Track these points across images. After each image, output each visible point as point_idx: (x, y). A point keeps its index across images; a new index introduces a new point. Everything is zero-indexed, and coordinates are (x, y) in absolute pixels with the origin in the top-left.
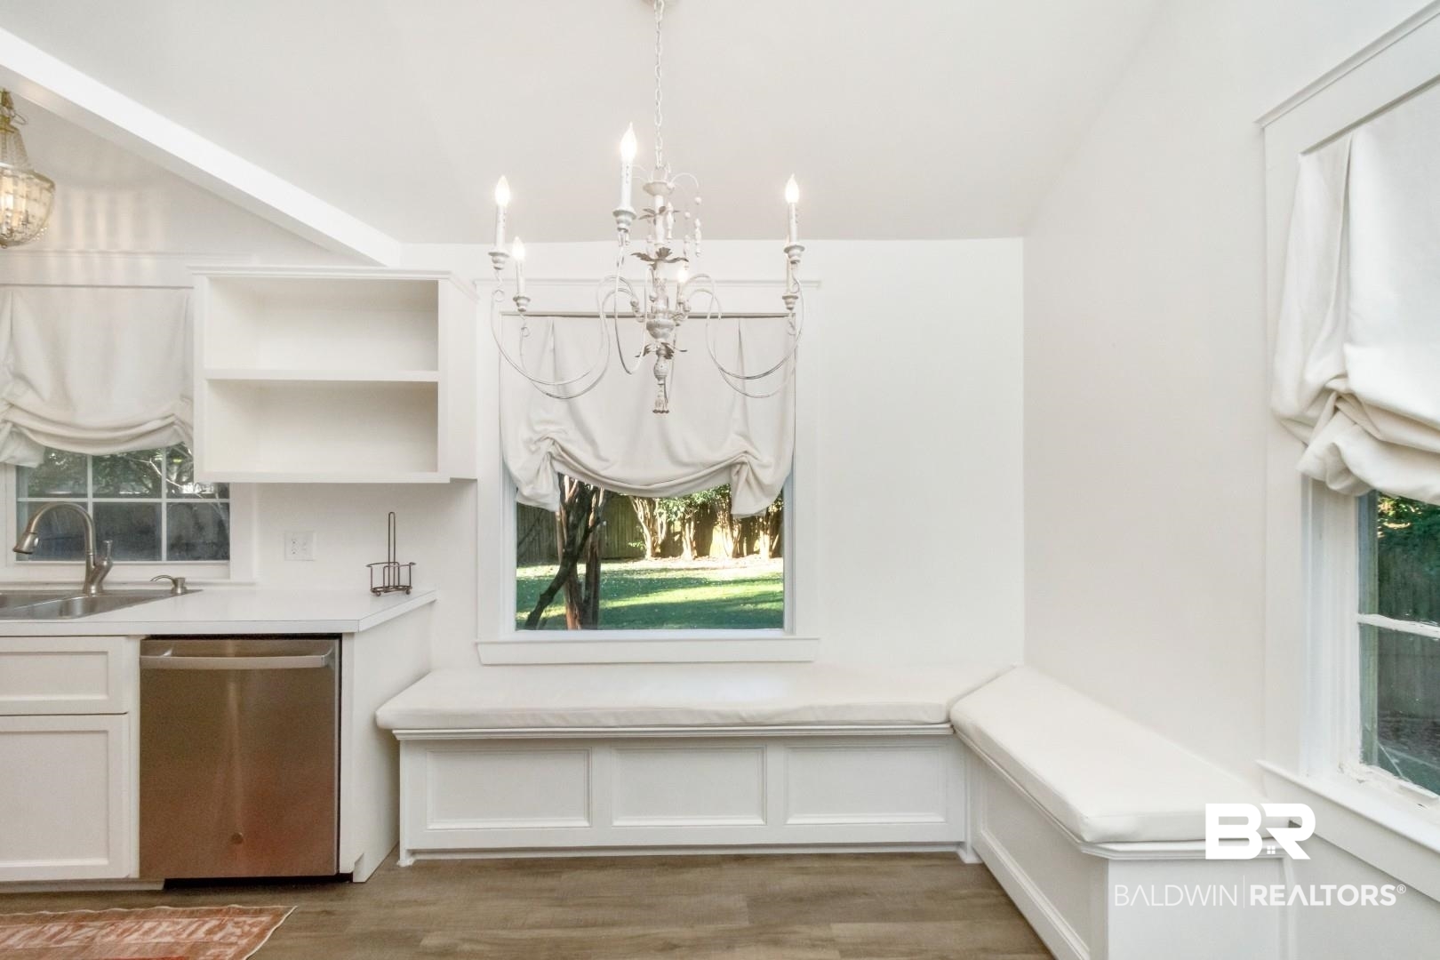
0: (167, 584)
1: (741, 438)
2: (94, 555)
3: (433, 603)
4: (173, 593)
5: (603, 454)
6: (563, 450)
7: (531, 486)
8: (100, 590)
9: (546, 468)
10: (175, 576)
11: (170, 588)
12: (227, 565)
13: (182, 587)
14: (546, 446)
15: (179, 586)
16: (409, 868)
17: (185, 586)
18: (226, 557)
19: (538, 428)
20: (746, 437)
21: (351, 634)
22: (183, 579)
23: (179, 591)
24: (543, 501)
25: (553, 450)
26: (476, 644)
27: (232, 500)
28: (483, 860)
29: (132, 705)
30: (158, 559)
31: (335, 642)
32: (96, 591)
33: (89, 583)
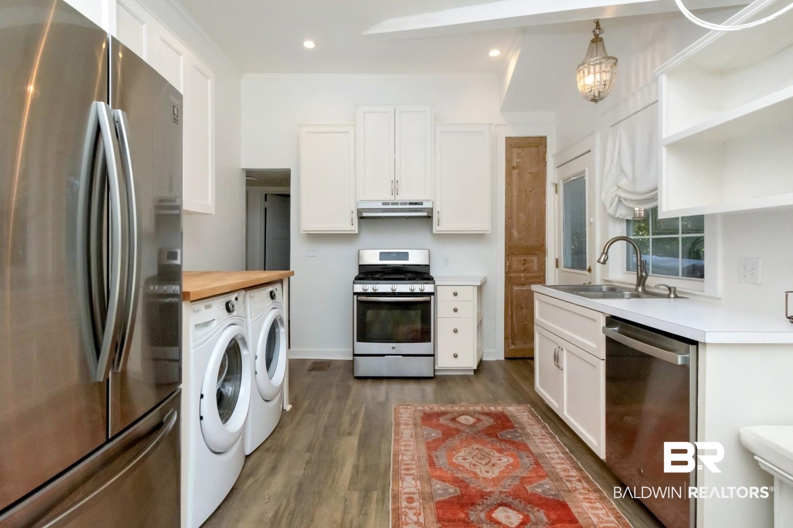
0: (665, 289)
2: (641, 269)
4: (668, 296)
8: (644, 291)
10: (670, 285)
11: (666, 292)
12: (703, 281)
13: (674, 293)
15: (672, 292)
17: (676, 293)
18: (702, 276)
21: (705, 344)
22: (675, 288)
23: (672, 296)
27: (707, 235)
29: (604, 356)
30: (678, 275)
31: (692, 348)
32: (641, 291)
33: (638, 285)
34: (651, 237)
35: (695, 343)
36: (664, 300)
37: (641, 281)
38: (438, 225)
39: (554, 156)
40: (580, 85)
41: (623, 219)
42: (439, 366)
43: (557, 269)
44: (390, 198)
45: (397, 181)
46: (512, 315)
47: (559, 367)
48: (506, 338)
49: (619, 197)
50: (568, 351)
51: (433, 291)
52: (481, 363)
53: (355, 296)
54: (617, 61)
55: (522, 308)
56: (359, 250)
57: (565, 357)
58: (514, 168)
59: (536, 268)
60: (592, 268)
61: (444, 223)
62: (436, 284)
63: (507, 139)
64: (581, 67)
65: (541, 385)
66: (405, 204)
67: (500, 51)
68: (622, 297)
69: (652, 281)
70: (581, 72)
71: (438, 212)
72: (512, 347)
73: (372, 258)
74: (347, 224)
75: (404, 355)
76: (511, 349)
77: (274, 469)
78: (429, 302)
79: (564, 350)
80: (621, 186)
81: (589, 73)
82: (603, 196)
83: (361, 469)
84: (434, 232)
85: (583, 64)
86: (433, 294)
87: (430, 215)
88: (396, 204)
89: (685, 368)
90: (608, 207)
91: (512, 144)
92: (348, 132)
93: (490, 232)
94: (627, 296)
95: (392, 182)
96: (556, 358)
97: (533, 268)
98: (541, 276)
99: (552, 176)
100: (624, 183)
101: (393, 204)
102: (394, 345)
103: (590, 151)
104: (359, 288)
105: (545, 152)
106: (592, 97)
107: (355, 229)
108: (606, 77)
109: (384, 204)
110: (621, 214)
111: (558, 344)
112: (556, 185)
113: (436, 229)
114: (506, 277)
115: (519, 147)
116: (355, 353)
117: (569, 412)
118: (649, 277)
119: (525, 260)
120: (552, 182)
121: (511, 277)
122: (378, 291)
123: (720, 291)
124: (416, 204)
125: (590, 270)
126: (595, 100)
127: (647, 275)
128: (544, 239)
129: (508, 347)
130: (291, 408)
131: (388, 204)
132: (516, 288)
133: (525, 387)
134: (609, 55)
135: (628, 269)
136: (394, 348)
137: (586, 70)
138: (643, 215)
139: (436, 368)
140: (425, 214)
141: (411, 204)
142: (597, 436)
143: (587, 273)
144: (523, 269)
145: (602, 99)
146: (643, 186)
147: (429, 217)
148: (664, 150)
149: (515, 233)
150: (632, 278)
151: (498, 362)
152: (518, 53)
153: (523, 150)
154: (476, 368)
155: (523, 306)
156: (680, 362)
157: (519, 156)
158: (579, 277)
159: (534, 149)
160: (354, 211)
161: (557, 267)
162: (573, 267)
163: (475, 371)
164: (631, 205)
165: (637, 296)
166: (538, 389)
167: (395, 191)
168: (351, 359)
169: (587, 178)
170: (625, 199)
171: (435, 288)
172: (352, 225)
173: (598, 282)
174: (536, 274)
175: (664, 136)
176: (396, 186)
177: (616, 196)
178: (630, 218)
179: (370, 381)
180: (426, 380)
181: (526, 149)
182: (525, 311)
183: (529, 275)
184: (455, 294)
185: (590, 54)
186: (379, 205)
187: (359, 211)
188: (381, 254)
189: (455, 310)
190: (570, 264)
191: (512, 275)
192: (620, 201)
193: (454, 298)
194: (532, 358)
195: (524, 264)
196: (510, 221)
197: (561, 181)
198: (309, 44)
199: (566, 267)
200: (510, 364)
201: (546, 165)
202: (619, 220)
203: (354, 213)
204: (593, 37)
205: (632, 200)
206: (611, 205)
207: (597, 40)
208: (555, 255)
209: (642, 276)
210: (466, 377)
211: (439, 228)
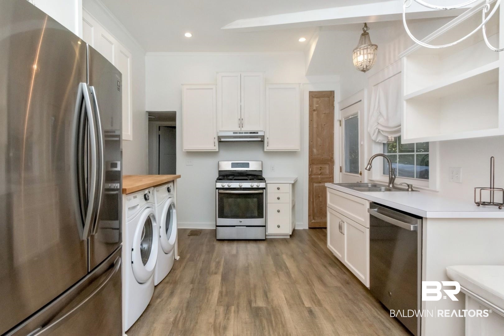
0: (405, 186)
2: (391, 173)
4: (408, 190)
8: (393, 186)
10: (409, 183)
11: (407, 188)
12: (428, 181)
13: (411, 188)
15: (410, 188)
17: (412, 188)
18: (428, 178)
21: (426, 218)
22: (412, 185)
23: (410, 190)
27: (430, 153)
29: (368, 226)
30: (414, 177)
31: (419, 221)
32: (392, 186)
33: (390, 183)
34: (398, 154)
35: (421, 218)
36: (407, 192)
37: (392, 181)
38: (268, 146)
39: (339, 103)
40: (355, 61)
41: (381, 143)
43: (341, 173)
44: (238, 129)
45: (242, 119)
46: (313, 202)
47: (342, 233)
48: (309, 216)
49: (379, 130)
50: (347, 222)
52: (294, 231)
53: (217, 190)
54: (377, 47)
55: (319, 197)
56: (219, 162)
57: (345, 227)
58: (314, 110)
59: (327, 172)
60: (362, 173)
61: (271, 145)
62: (267, 182)
63: (310, 92)
64: (355, 51)
65: (331, 244)
66: (247, 133)
67: (306, 38)
68: (380, 190)
69: (399, 181)
70: (356, 53)
71: (268, 138)
72: (313, 221)
73: (227, 166)
74: (212, 146)
75: (247, 226)
76: (312, 222)
77: (172, 294)
78: (262, 194)
79: (345, 223)
80: (379, 123)
81: (360, 54)
82: (369, 129)
83: (224, 293)
84: (265, 150)
85: (357, 48)
86: (264, 188)
87: (263, 140)
88: (242, 133)
89: (415, 232)
90: (372, 135)
91: (313, 95)
92: (212, 89)
93: (299, 150)
94: (383, 190)
95: (239, 119)
96: (340, 227)
97: (326, 172)
98: (331, 177)
99: (338, 115)
100: (381, 121)
101: (240, 133)
102: (241, 220)
103: (361, 101)
104: (219, 185)
105: (334, 101)
106: (362, 69)
107: (216, 148)
108: (371, 57)
109: (234, 133)
110: (380, 140)
111: (341, 219)
112: (340, 121)
113: (266, 148)
114: (309, 178)
115: (317, 98)
116: (217, 225)
117: (348, 261)
118: (396, 179)
119: (321, 167)
120: (338, 119)
121: (312, 178)
122: (231, 187)
123: (438, 187)
124: (254, 133)
125: (361, 174)
126: (364, 71)
127: (395, 177)
128: (333, 154)
129: (311, 221)
130: (180, 258)
131: (237, 133)
132: (315, 185)
133: (321, 245)
134: (373, 43)
135: (384, 173)
136: (241, 222)
137: (358, 53)
138: (393, 140)
139: (267, 234)
140: (260, 139)
141: (251, 133)
142: (364, 274)
143: (359, 175)
144: (320, 173)
145: (368, 70)
146: (392, 123)
147: (262, 141)
148: (405, 103)
149: (315, 150)
150: (386, 179)
151: (304, 230)
152: (318, 40)
153: (320, 99)
154: (291, 234)
155: (320, 196)
156: (412, 229)
157: (317, 103)
158: (354, 178)
159: (327, 99)
161: (341, 171)
162: (351, 172)
163: (290, 236)
164: (386, 134)
165: (389, 190)
166: (329, 246)
167: (241, 125)
168: (215, 229)
169: (359, 117)
170: (382, 131)
171: (266, 185)
172: (215, 146)
173: (366, 181)
174: (328, 176)
175: (405, 94)
176: (242, 122)
177: (377, 128)
178: (385, 142)
179: (226, 242)
180: (261, 241)
181: (322, 99)
182: (321, 199)
183: (323, 176)
184: (278, 189)
185: (361, 43)
186: (231, 134)
187: (219, 138)
188: (232, 164)
189: (278, 199)
190: (349, 170)
191: (313, 177)
192: (379, 132)
193: (278, 191)
194: (326, 228)
195: (320, 170)
196: (312, 143)
197: (343, 119)
198: (188, 35)
199: (346, 172)
200: (312, 231)
201: (334, 109)
202: (379, 143)
203: (216, 139)
204: (362, 32)
205: (386, 132)
206: (374, 134)
207: (365, 34)
208: (339, 164)
209: (392, 177)
210: (285, 239)
211: (268, 148)
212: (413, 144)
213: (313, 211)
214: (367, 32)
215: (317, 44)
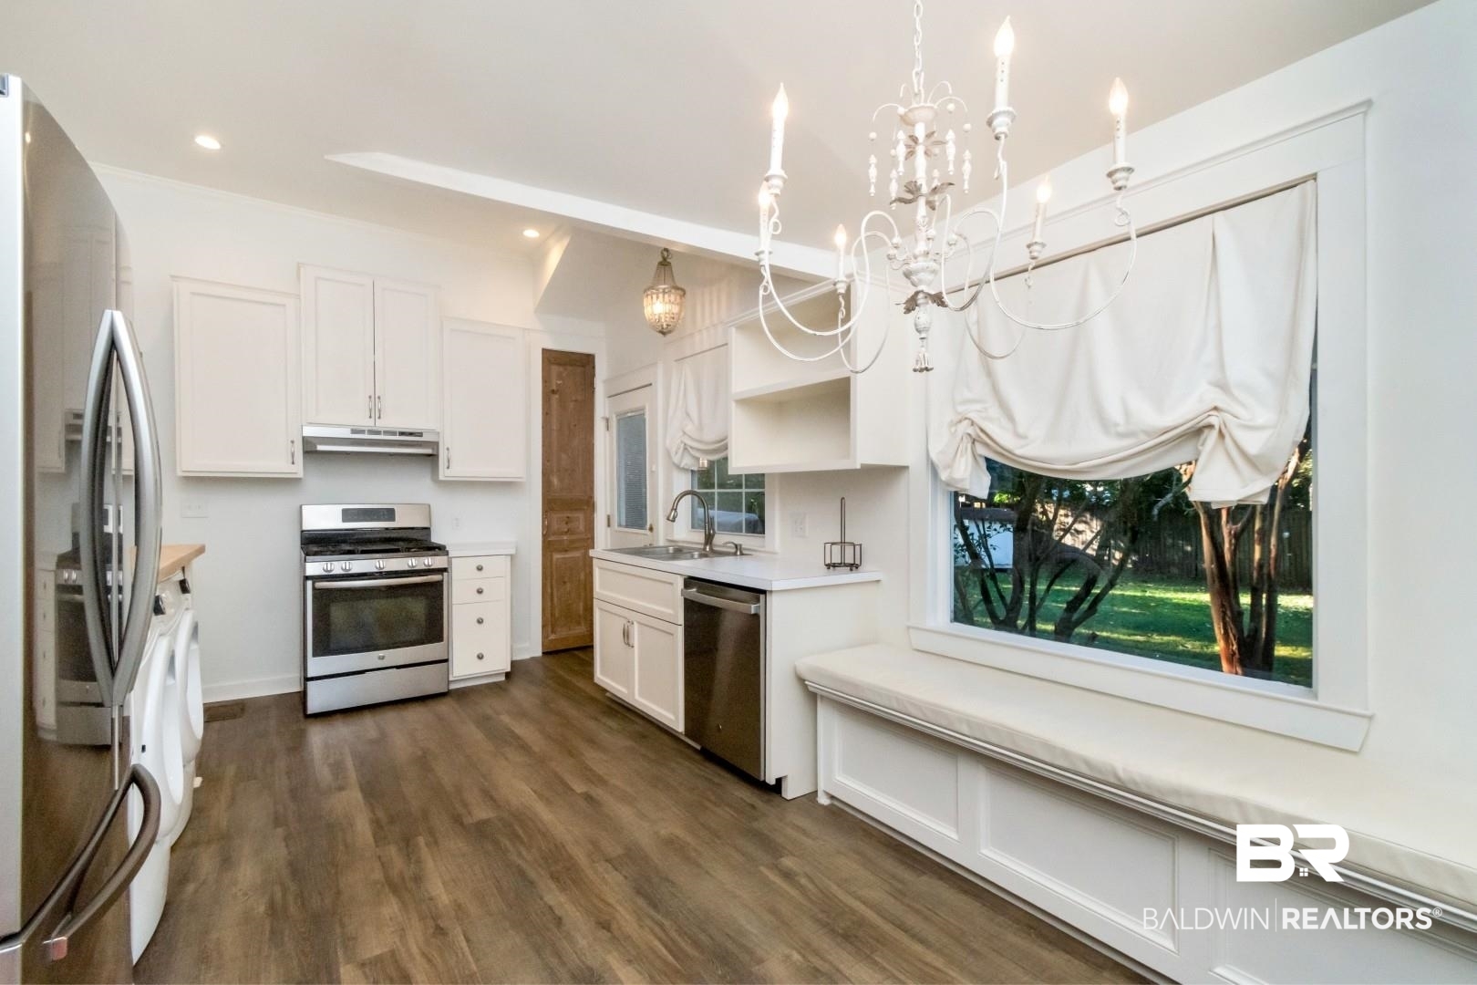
0: (730, 547)
1: (1217, 390)
2: (707, 526)
3: (878, 581)
4: (735, 554)
5: (1021, 430)
6: (982, 430)
7: (949, 470)
8: (711, 549)
9: (966, 449)
10: (735, 543)
11: (733, 550)
12: (764, 537)
13: (740, 551)
14: (964, 427)
15: (738, 550)
16: (822, 806)
17: (742, 550)
18: (763, 532)
19: (960, 409)
20: (1223, 386)
21: (771, 592)
22: (741, 545)
23: (738, 553)
24: (959, 486)
25: (970, 430)
26: (909, 628)
27: (766, 490)
28: (873, 827)
29: (681, 620)
30: (742, 531)
31: (762, 597)
32: (709, 549)
33: (706, 544)
34: (716, 490)
35: (764, 592)
36: (731, 558)
37: (709, 539)
38: (448, 468)
39: (605, 382)
40: (648, 311)
41: (687, 470)
42: (454, 675)
43: (609, 529)
44: (367, 423)
45: (379, 398)
46: (552, 594)
47: (628, 644)
48: (544, 626)
49: (685, 445)
50: (639, 623)
51: (446, 566)
52: (513, 663)
53: (309, 583)
54: (685, 294)
55: (565, 583)
56: (301, 507)
57: (636, 631)
58: (553, 392)
59: (582, 528)
60: (654, 527)
61: (456, 464)
62: (448, 555)
63: (544, 351)
64: (649, 293)
65: (603, 673)
66: (393, 433)
67: (539, 232)
68: (692, 557)
69: (721, 539)
70: (649, 297)
71: (448, 449)
72: (552, 637)
73: (325, 518)
74: (283, 462)
75: (398, 667)
76: (553, 640)
78: (440, 583)
79: (635, 623)
80: (686, 432)
81: (658, 298)
82: (668, 442)
84: (441, 477)
85: (652, 288)
86: (445, 570)
87: (435, 453)
88: (378, 433)
89: (756, 616)
90: (673, 454)
91: (552, 359)
92: (284, 306)
93: (523, 480)
94: (696, 556)
95: (370, 397)
96: (626, 634)
97: (578, 528)
98: (588, 539)
99: (602, 407)
100: (690, 428)
101: (371, 432)
102: (382, 653)
103: (651, 384)
104: (315, 567)
105: (593, 375)
106: (660, 328)
107: (298, 469)
108: (676, 309)
109: (354, 431)
110: (686, 464)
111: (626, 618)
112: (607, 420)
113: (444, 474)
114: (544, 542)
115: (559, 364)
116: (308, 676)
117: (641, 694)
118: (716, 536)
119: (567, 517)
120: (602, 415)
121: (550, 541)
122: (351, 572)
123: (780, 546)
124: (411, 434)
125: (651, 529)
126: (663, 333)
127: (714, 533)
128: (592, 489)
129: (547, 637)
130: (203, 782)
131: (362, 432)
132: (557, 556)
133: (581, 683)
134: (679, 285)
135: (693, 527)
136: (383, 658)
137: (655, 296)
138: (706, 465)
139: (451, 679)
140: (429, 451)
141: (402, 434)
142: (675, 714)
143: (648, 532)
144: (566, 530)
145: (670, 332)
146: (711, 435)
147: (432, 458)
148: (734, 405)
149: (555, 481)
150: (699, 537)
151: (533, 659)
152: (566, 242)
153: (566, 369)
154: (509, 669)
155: (566, 579)
156: (753, 612)
157: (560, 376)
158: (639, 538)
159: (579, 370)
160: (295, 440)
161: (609, 525)
162: (629, 526)
163: (508, 675)
164: (697, 455)
165: (703, 555)
166: (599, 679)
167: (375, 412)
168: (300, 688)
169: (647, 417)
170: (691, 447)
171: (450, 562)
172: (293, 463)
173: (662, 543)
174: (583, 536)
175: (734, 392)
176: (379, 406)
177: (682, 442)
178: (696, 469)
179: (338, 716)
180: (435, 699)
181: (570, 368)
182: (568, 585)
183: (574, 537)
184: (480, 569)
185: (657, 275)
186: (345, 433)
187: (306, 441)
188: (345, 511)
189: (480, 592)
190: (624, 523)
191: (551, 538)
192: (685, 449)
193: (478, 574)
194: (592, 647)
195: (567, 523)
196: (548, 464)
197: (614, 416)
198: (208, 142)
199: (620, 525)
200: (550, 660)
201: (593, 392)
202: (684, 470)
203: (295, 444)
204: (660, 259)
205: (698, 450)
206: (676, 453)
207: (665, 263)
208: (606, 511)
209: (709, 533)
210: (496, 684)
211: (448, 472)
212: (741, 475)
213: (552, 615)
214: (668, 260)
215: (565, 252)
